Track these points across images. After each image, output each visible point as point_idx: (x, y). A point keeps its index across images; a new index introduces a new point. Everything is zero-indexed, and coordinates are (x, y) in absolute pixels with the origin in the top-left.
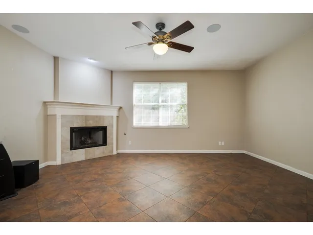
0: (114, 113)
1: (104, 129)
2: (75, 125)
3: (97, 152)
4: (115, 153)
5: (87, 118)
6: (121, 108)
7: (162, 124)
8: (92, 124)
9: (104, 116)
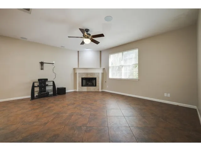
0: (100, 71)
1: (95, 79)
2: (83, 77)
3: (92, 89)
4: (100, 90)
5: (87, 74)
6: (104, 68)
7: (123, 77)
8: (89, 76)
9: (95, 73)
